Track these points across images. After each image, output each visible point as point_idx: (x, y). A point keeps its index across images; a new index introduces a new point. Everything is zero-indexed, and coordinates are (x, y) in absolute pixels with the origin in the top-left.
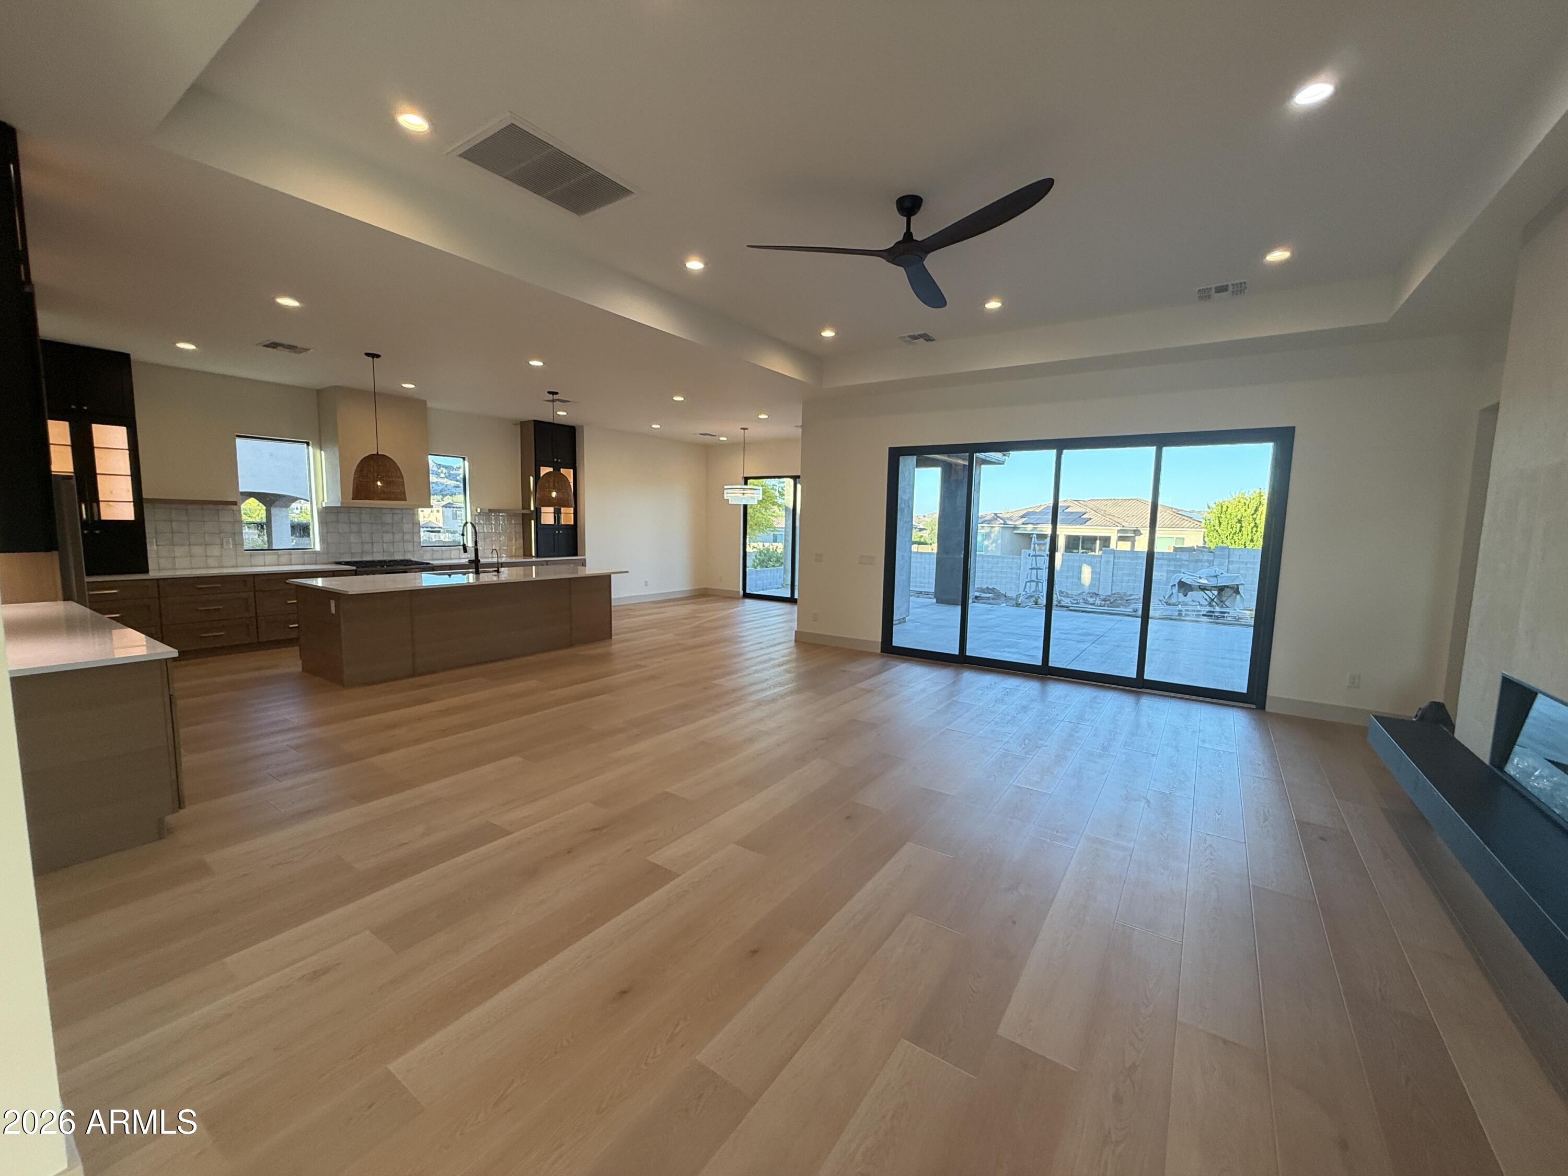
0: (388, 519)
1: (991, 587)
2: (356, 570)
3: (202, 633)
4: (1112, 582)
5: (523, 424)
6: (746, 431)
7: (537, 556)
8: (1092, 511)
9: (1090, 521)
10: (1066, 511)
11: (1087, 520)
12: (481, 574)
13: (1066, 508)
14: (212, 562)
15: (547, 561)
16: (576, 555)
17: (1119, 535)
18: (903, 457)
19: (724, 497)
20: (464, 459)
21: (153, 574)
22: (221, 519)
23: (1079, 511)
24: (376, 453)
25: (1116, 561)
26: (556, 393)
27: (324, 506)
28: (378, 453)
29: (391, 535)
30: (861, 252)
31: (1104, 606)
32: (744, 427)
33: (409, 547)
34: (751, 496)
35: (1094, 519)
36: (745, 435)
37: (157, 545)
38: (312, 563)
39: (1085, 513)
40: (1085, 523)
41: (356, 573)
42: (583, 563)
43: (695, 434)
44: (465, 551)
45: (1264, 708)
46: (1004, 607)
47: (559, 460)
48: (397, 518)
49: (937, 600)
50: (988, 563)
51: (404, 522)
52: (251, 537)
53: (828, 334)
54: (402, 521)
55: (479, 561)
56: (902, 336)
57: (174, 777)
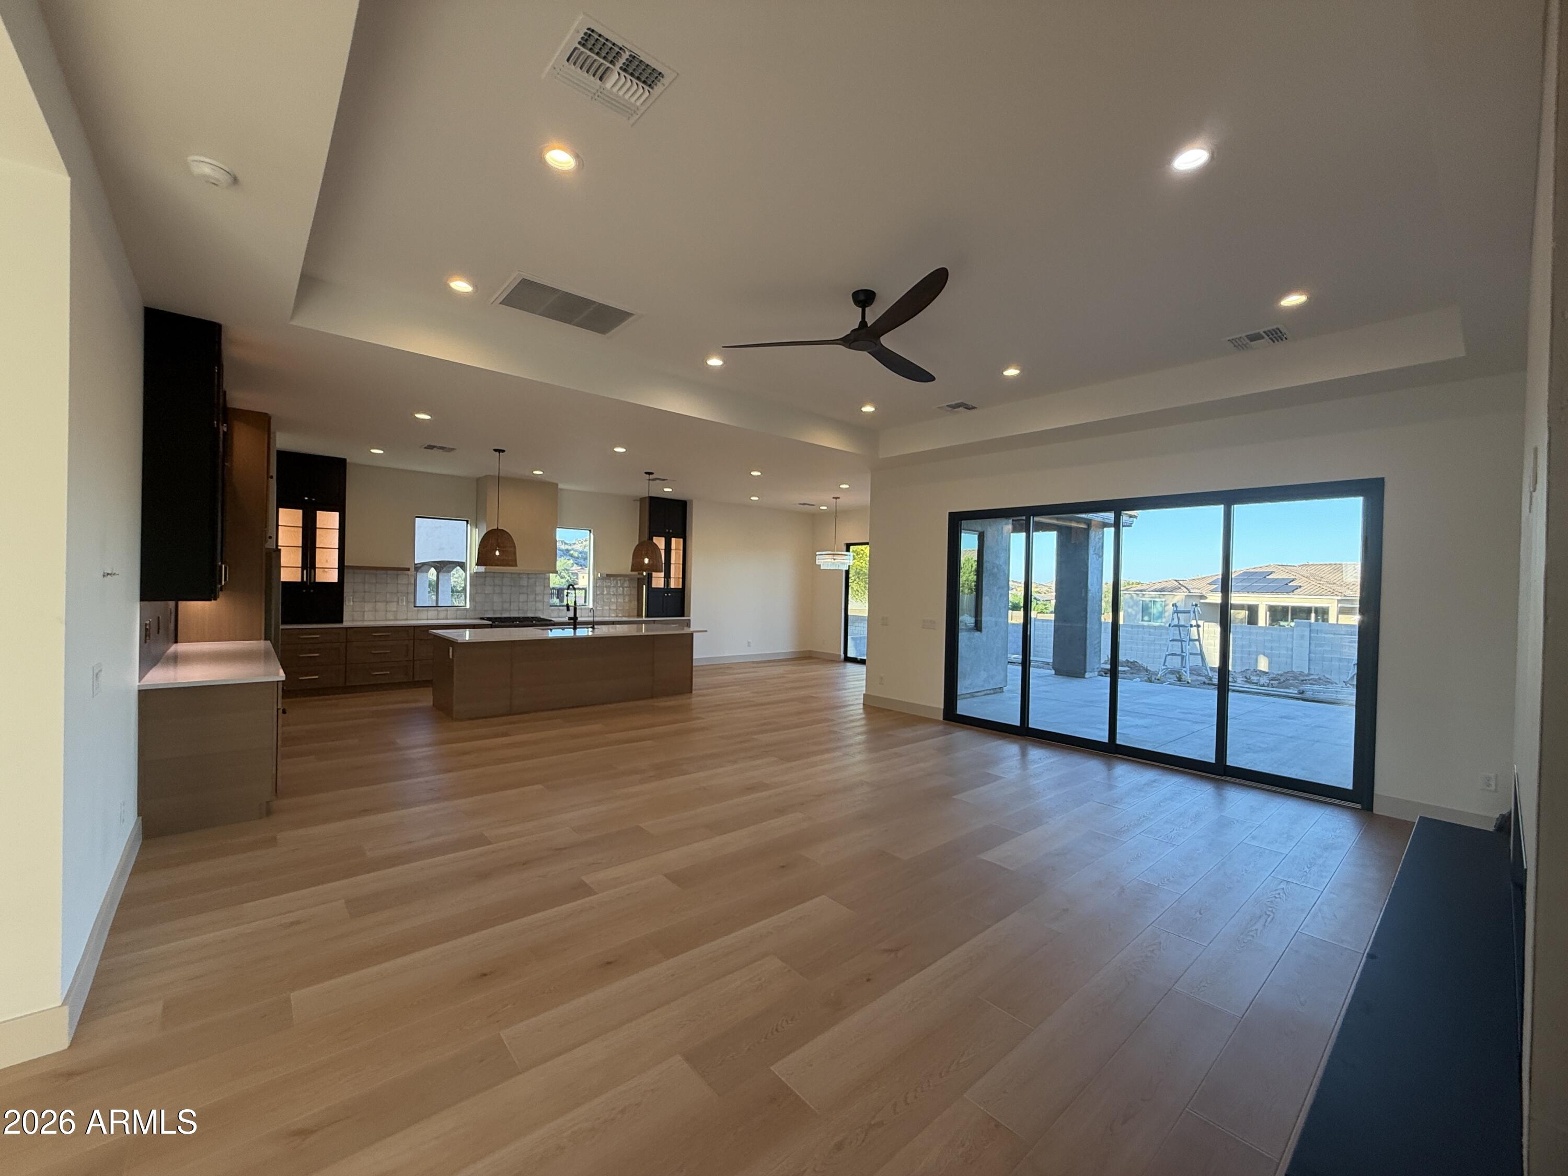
0: (524, 582)
1: (1132, 661)
2: (491, 625)
3: (374, 672)
4: (1309, 660)
5: (642, 500)
6: (838, 500)
7: (647, 616)
8: (1302, 577)
9: (1299, 590)
10: (1267, 577)
11: (1296, 588)
12: (578, 629)
13: (1268, 574)
14: (390, 616)
15: (654, 621)
16: (683, 615)
17: (1340, 605)
18: (965, 521)
19: (816, 562)
20: (590, 531)
21: (347, 623)
22: (399, 582)
23: (1287, 577)
24: (496, 528)
25: (1312, 635)
26: (652, 473)
27: (475, 571)
28: (498, 528)
29: (526, 596)
30: (815, 343)
31: (1268, 686)
32: (836, 496)
33: (539, 605)
34: (845, 561)
35: (1306, 587)
36: (837, 504)
37: (353, 602)
38: (462, 618)
39: (1293, 580)
40: (1293, 591)
41: (491, 626)
42: (688, 623)
43: (795, 504)
44: (568, 610)
45: (1372, 810)
46: (1136, 682)
47: (671, 531)
48: (532, 581)
49: (1055, 672)
50: (1150, 635)
51: (537, 584)
52: (424, 597)
53: (868, 409)
54: (536, 584)
55: (577, 618)
56: (940, 406)
57: (274, 772)
